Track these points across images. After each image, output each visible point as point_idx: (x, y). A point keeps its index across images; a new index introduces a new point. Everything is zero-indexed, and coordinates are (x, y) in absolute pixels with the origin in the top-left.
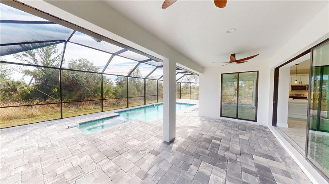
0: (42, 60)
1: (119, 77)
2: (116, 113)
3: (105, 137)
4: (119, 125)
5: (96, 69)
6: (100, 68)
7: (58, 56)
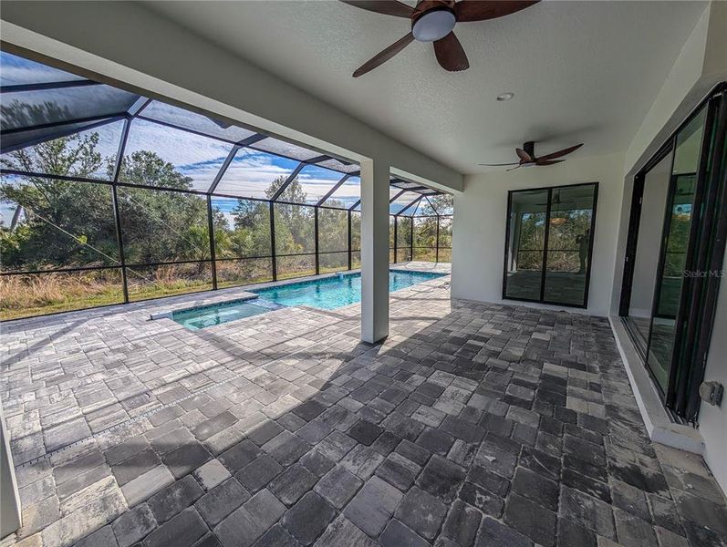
0: (41, 159)
1: (244, 201)
2: (250, 291)
3: (237, 334)
4: (262, 315)
5: (182, 182)
6: (191, 180)
7: (82, 147)
